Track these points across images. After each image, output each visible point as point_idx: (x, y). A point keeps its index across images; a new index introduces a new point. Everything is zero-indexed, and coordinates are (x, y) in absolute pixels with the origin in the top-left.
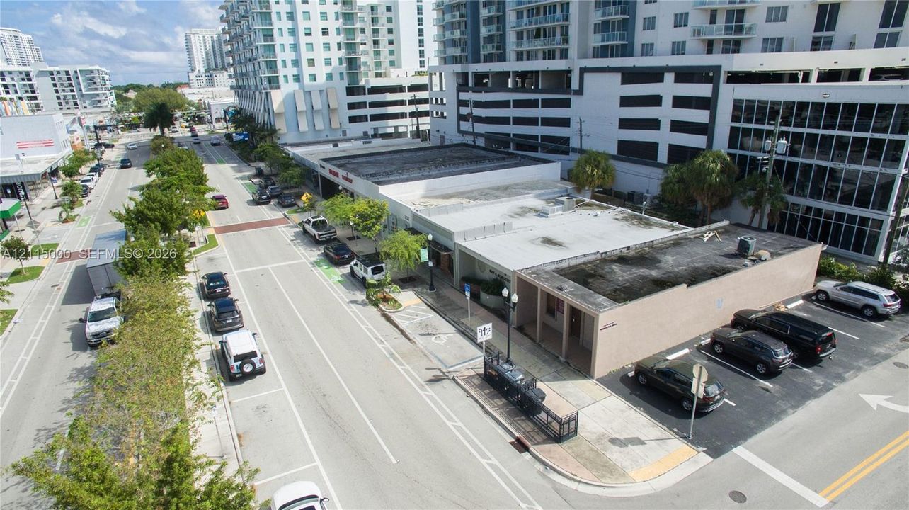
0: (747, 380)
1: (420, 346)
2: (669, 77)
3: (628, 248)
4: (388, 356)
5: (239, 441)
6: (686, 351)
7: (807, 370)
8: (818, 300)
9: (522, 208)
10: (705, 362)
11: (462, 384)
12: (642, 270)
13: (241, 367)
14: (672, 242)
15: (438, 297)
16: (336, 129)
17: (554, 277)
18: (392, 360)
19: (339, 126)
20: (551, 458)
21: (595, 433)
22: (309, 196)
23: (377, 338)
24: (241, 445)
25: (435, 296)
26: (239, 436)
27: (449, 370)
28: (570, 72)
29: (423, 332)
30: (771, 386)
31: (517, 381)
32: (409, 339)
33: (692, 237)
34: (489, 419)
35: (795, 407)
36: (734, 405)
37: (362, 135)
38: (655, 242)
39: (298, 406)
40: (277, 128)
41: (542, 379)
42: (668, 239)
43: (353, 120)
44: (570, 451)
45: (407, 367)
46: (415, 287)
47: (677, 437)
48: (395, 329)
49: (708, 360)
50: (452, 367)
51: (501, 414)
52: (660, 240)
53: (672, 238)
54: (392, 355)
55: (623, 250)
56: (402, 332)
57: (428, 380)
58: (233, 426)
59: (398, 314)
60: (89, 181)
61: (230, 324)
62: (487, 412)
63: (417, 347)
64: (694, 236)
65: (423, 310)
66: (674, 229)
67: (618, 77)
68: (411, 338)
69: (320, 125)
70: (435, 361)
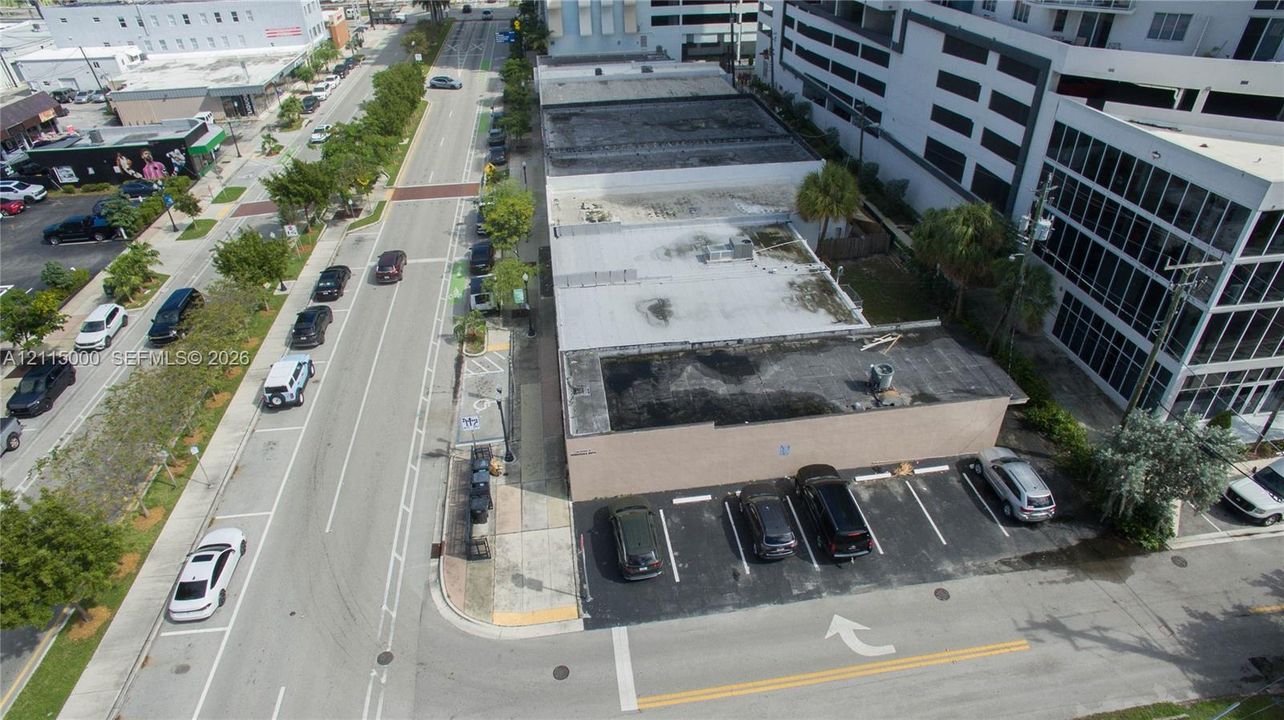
0: (731, 555)
1: (457, 408)
2: (993, 58)
3: (740, 341)
4: (418, 412)
5: (234, 473)
6: (708, 497)
7: (816, 566)
8: (972, 474)
9: (697, 238)
10: (713, 518)
11: (451, 466)
12: (714, 382)
13: (271, 398)
14: (816, 341)
15: (528, 347)
16: (632, 34)
17: (592, 369)
18: (417, 419)
19: (635, 30)
20: (448, 572)
21: (509, 562)
22: (493, 167)
23: (427, 388)
24: (232, 478)
25: (525, 345)
26: (236, 468)
27: (457, 446)
28: (894, 13)
29: (475, 391)
30: (748, 572)
31: (479, 483)
32: (455, 397)
33: (854, 338)
34: (438, 513)
35: (739, 606)
36: (677, 580)
37: (655, 50)
38: (789, 338)
39: (301, 450)
40: (550, 29)
41: (524, 485)
42: (816, 336)
43: (657, 21)
44: (469, 572)
45: (423, 432)
46: (519, 325)
47: (578, 594)
48: (454, 380)
49: (718, 518)
50: (462, 443)
51: (450, 512)
52: (799, 337)
53: (823, 335)
54: (423, 412)
55: (730, 343)
56: (457, 384)
57: (428, 452)
58: (237, 458)
59: (473, 360)
60: (321, 90)
61: (304, 342)
62: (444, 506)
63: (454, 409)
64: (859, 337)
65: (500, 362)
66: (847, 317)
67: (939, 39)
68: (458, 395)
69: (608, 28)
70: (454, 433)
